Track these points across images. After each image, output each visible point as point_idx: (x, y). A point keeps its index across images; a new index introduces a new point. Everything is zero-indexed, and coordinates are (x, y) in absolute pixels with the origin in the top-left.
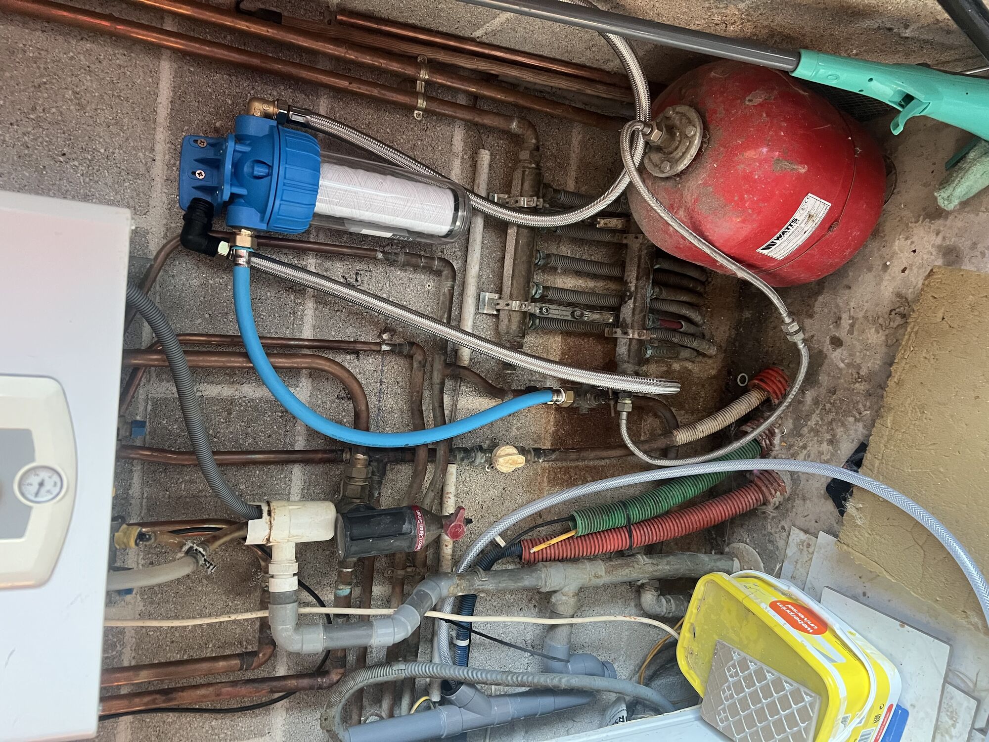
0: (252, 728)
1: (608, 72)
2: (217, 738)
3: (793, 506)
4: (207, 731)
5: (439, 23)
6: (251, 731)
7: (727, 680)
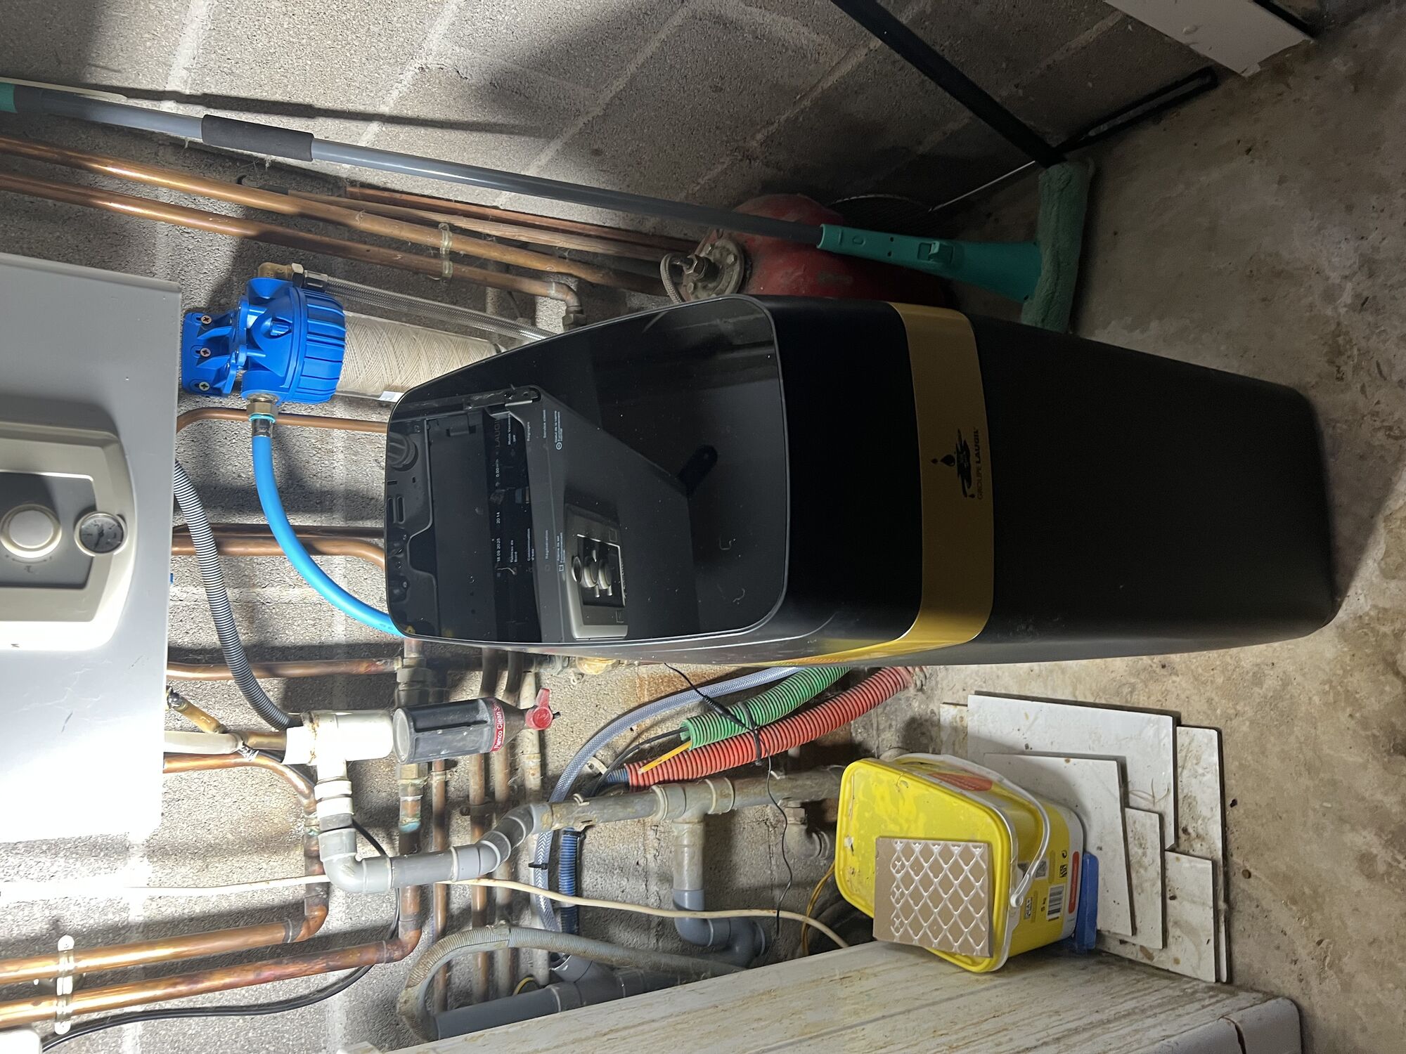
4: (243, 1046)
5: (458, 190)
7: (894, 879)
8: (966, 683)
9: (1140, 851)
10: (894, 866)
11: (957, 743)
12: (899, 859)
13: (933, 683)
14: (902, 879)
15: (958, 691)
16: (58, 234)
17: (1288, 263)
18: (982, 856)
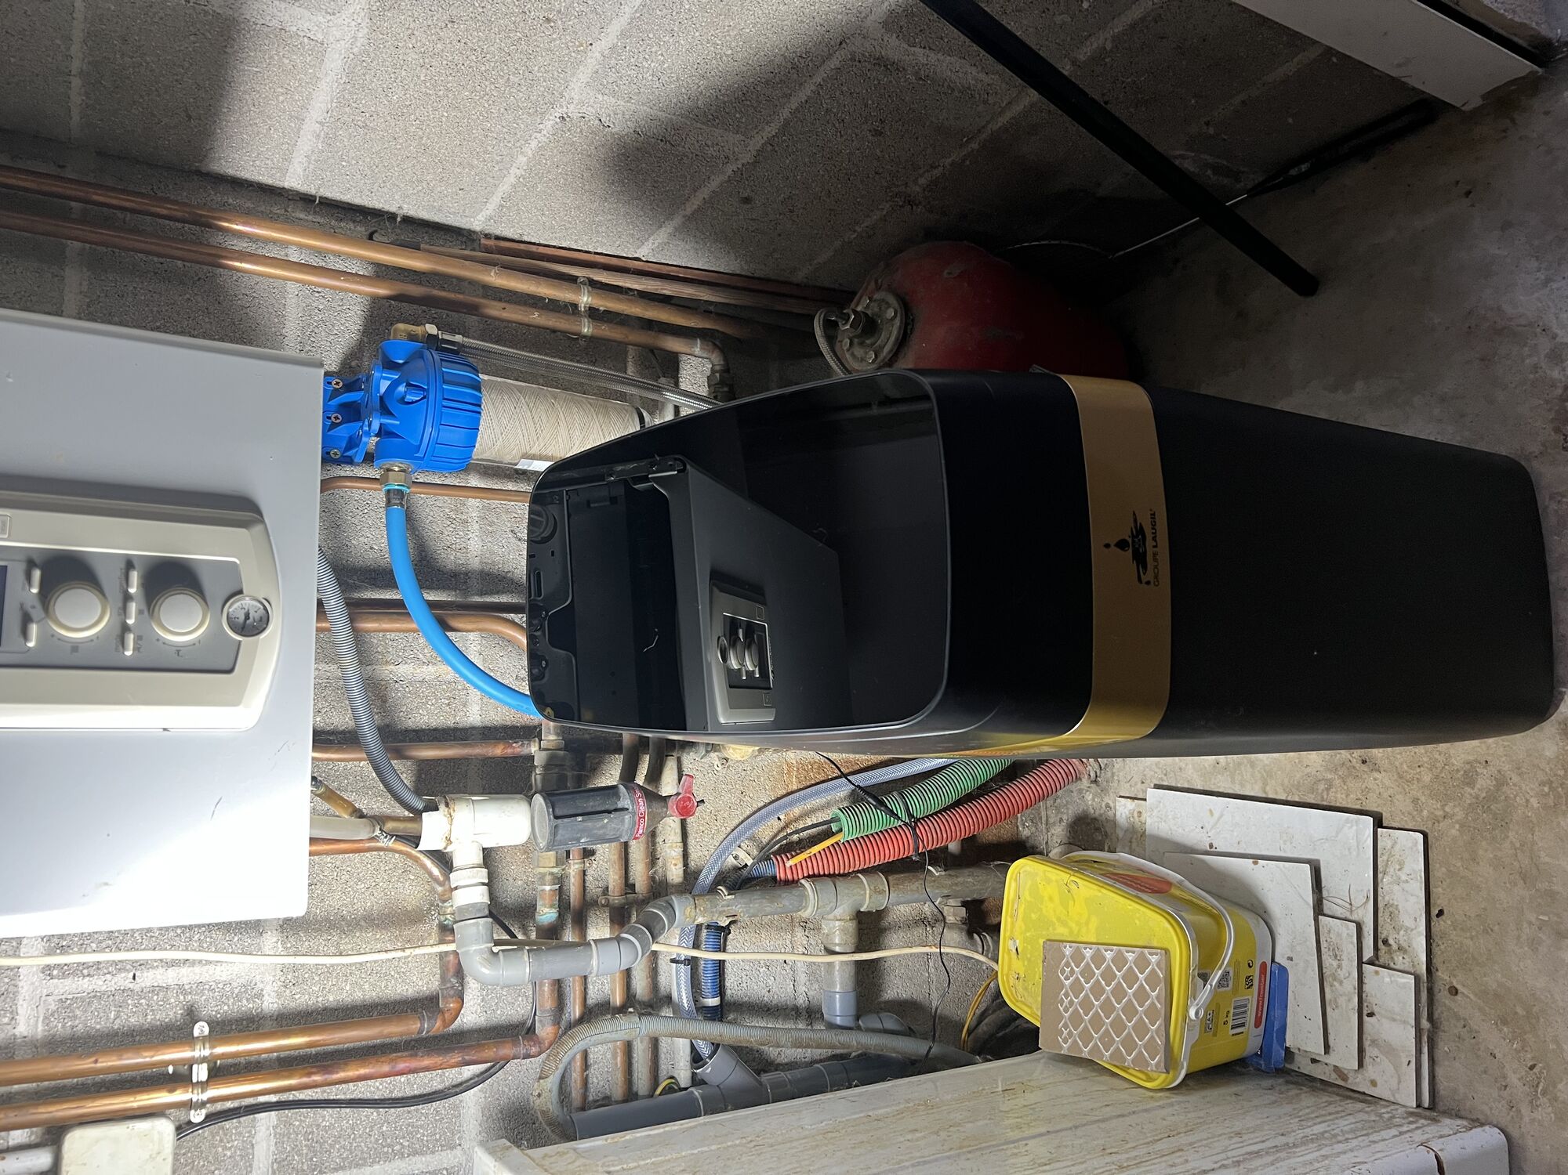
0: (438, 1136)
1: (797, 285)
2: (390, 1151)
3: (1113, 774)
4: (377, 1140)
5: (598, 241)
6: (436, 1140)
7: (1062, 986)
8: (1144, 775)
9: (1335, 963)
10: (1063, 972)
11: (1134, 840)
12: (1068, 965)
13: (1109, 774)
14: (1072, 986)
15: (1136, 784)
16: (188, 296)
17: (1511, 319)
18: (1158, 964)
